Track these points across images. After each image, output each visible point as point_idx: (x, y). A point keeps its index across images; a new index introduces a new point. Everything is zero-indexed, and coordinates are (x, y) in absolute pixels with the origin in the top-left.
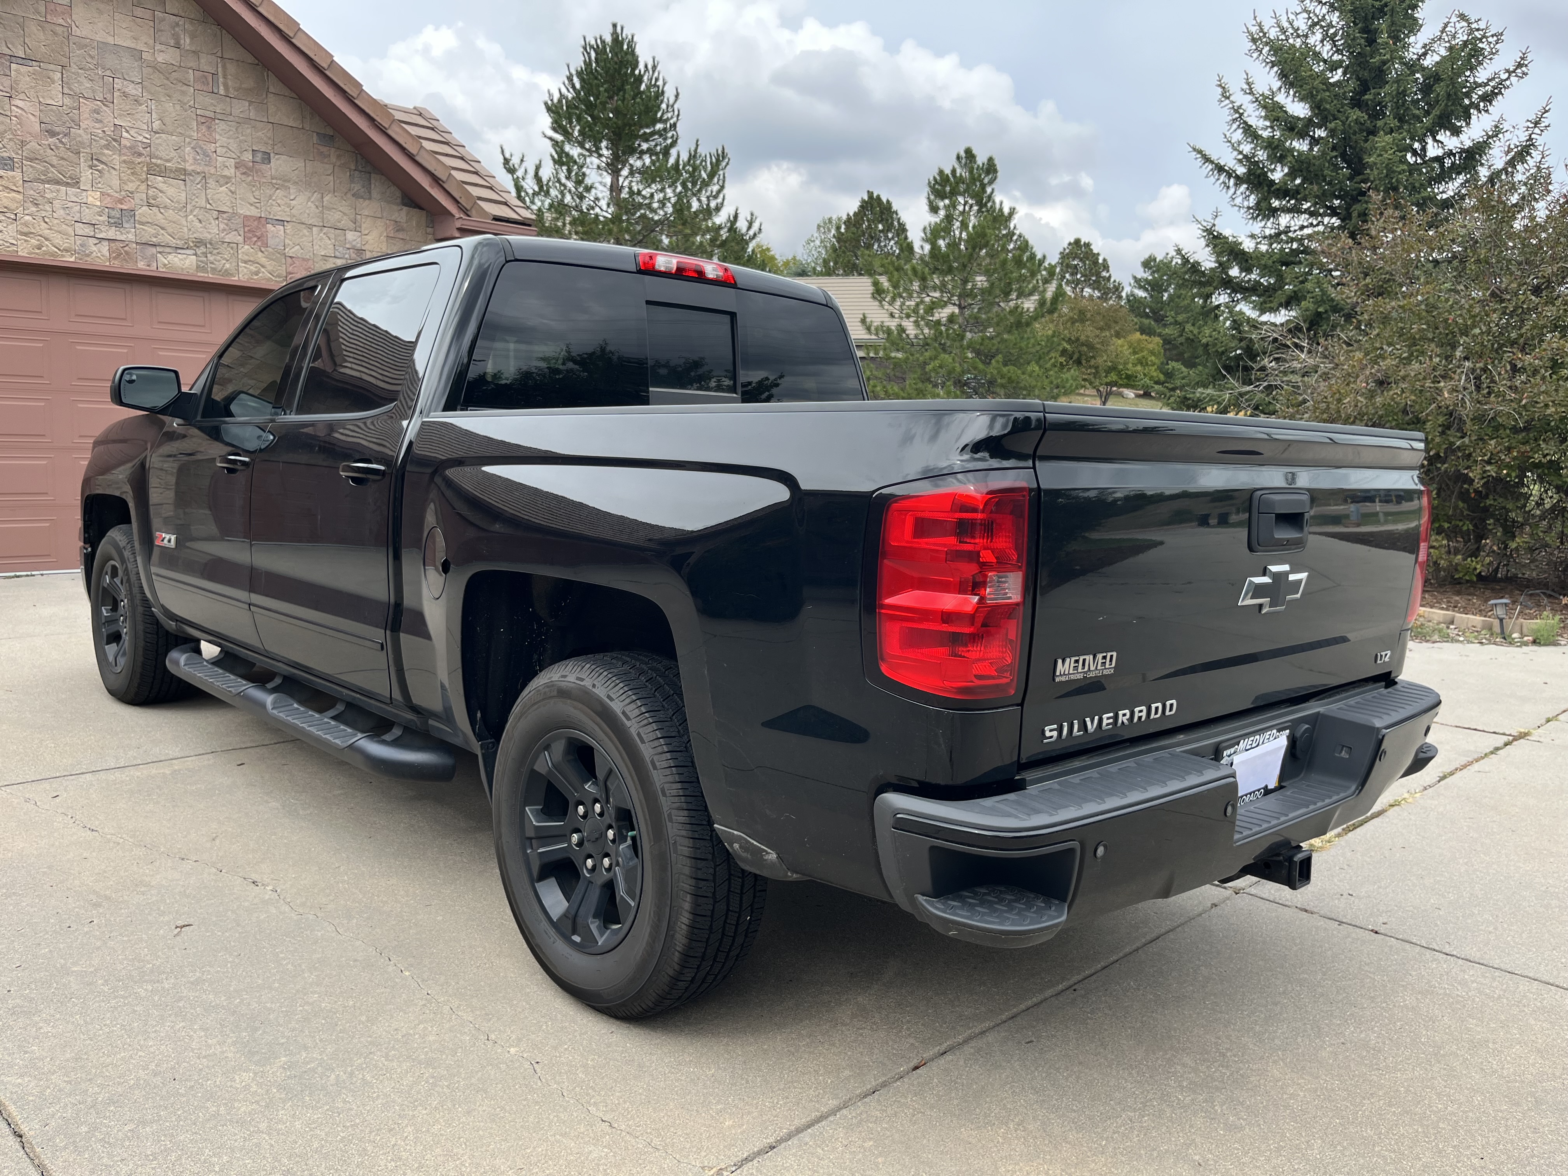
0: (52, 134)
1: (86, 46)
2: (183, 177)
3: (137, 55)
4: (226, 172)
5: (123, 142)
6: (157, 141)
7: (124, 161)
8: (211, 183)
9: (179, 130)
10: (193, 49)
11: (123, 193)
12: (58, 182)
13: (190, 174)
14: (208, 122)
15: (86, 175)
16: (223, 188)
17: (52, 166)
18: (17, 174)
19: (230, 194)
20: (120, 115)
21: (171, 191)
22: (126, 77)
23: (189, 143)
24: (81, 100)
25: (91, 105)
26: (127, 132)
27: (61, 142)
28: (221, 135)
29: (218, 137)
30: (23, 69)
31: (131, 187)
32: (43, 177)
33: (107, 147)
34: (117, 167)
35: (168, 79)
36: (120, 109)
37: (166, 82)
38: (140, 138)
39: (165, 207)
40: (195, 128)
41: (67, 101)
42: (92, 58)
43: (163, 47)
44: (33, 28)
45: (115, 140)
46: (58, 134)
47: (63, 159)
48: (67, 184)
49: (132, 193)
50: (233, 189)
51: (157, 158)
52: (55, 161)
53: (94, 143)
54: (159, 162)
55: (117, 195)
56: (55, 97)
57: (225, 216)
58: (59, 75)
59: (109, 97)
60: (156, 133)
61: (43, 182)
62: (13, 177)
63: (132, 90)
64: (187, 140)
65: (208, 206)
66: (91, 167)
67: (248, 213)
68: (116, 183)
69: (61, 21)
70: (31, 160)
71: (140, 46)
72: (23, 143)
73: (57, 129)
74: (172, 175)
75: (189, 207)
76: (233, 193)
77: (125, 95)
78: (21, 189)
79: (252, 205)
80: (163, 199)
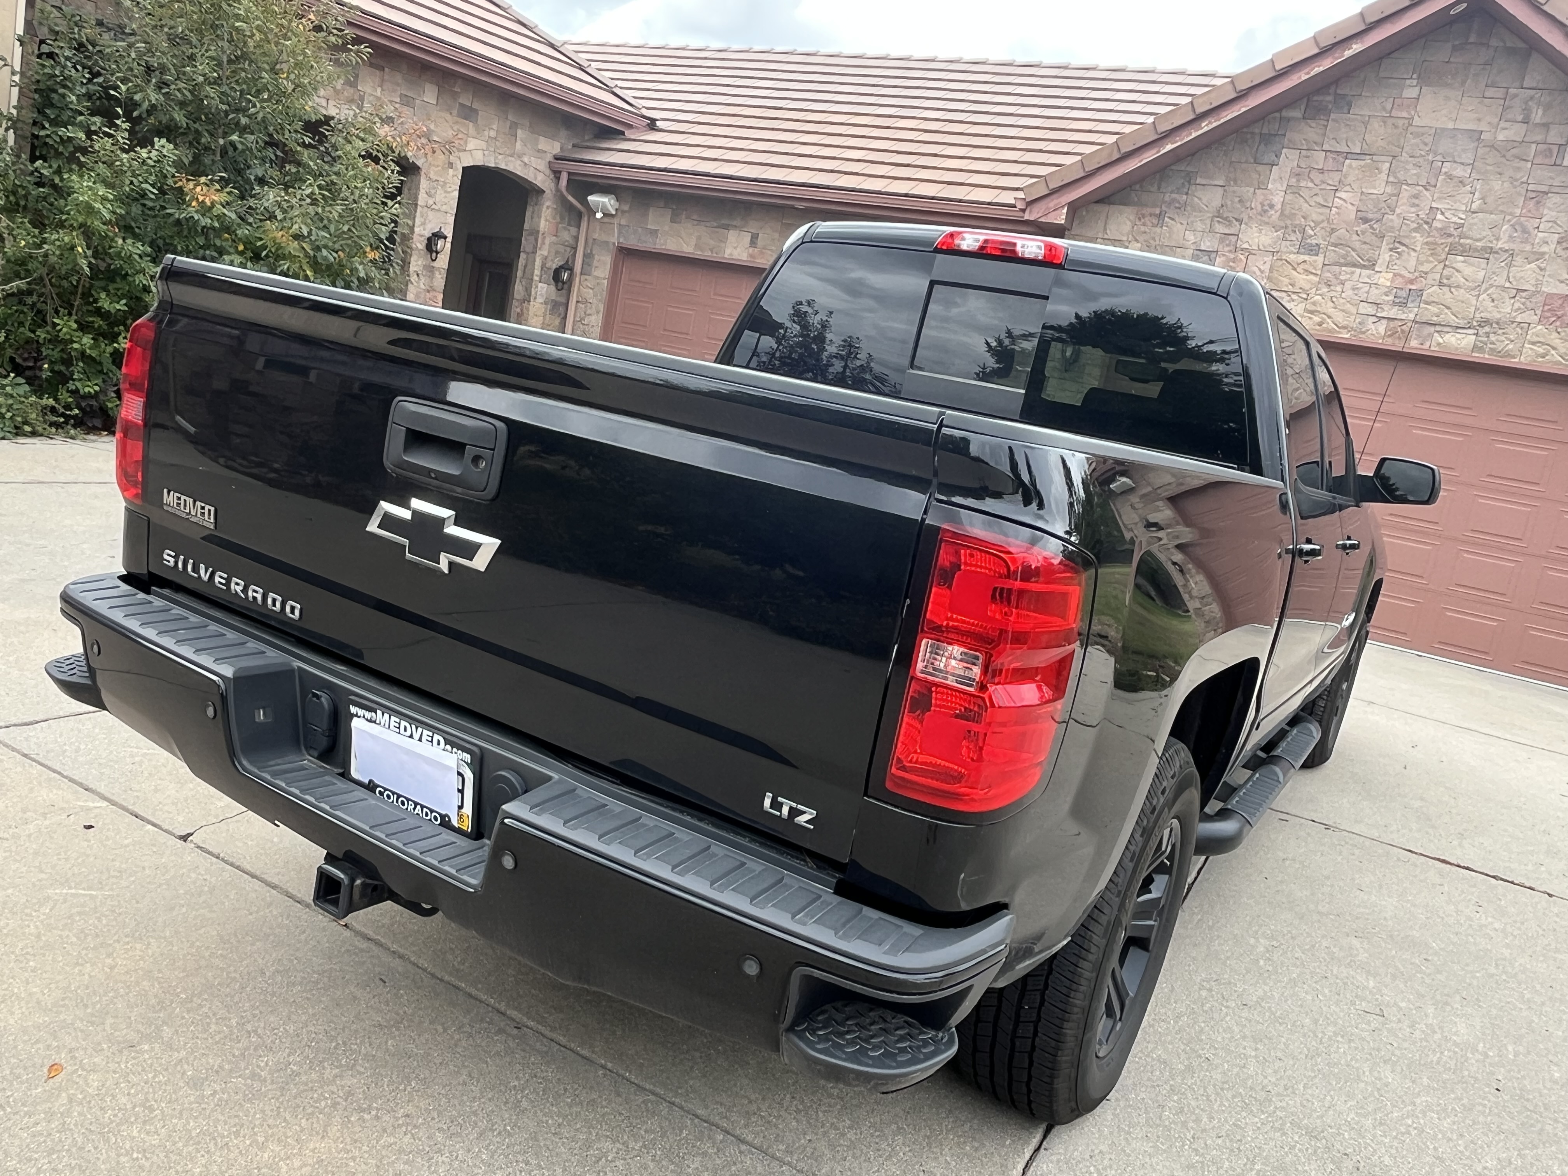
0: (1366, 220)
1: (1423, 134)
2: (1487, 256)
3: (1476, 136)
4: (1545, 249)
5: (1436, 224)
6: (1472, 221)
7: (1427, 243)
8: (1519, 260)
9: (1500, 208)
10: (1544, 121)
11: (1416, 274)
12: (1354, 265)
13: (1497, 253)
14: (1538, 197)
15: (1385, 256)
16: (1533, 265)
17: (1353, 250)
18: (1320, 259)
19: (1538, 271)
20: (1439, 198)
21: (1468, 270)
22: (1457, 159)
23: (1509, 221)
24: (1404, 187)
25: (1414, 190)
26: (1443, 213)
27: (1371, 227)
28: (1550, 209)
29: (1545, 212)
30: (1355, 163)
31: (1426, 267)
32: (1342, 261)
33: (1416, 230)
34: (1418, 249)
35: (1504, 156)
36: (1441, 192)
37: (1504, 160)
38: (1455, 219)
39: (1458, 287)
40: (1521, 204)
41: (1389, 189)
42: (1426, 144)
43: (1507, 124)
44: (1375, 124)
45: (1427, 223)
46: (1371, 220)
47: (1365, 243)
48: (1364, 267)
49: (1426, 273)
50: (1543, 265)
51: (1467, 238)
52: (1357, 245)
53: (1404, 227)
54: (1468, 241)
55: (1408, 275)
56: (1379, 187)
57: (1524, 294)
58: (1388, 165)
59: (1433, 182)
60: (1474, 212)
61: (1342, 265)
62: (1315, 261)
63: (1460, 172)
64: (1508, 217)
65: (1507, 285)
66: (1391, 250)
67: (1555, 291)
68: (1412, 263)
69: (1405, 114)
70: (1335, 245)
71: (1483, 127)
72: (1333, 231)
73: (1370, 216)
74: (1476, 254)
75: (1484, 287)
76: (1541, 269)
77: (1450, 177)
78: (1319, 272)
79: (1562, 282)
80: (1458, 279)
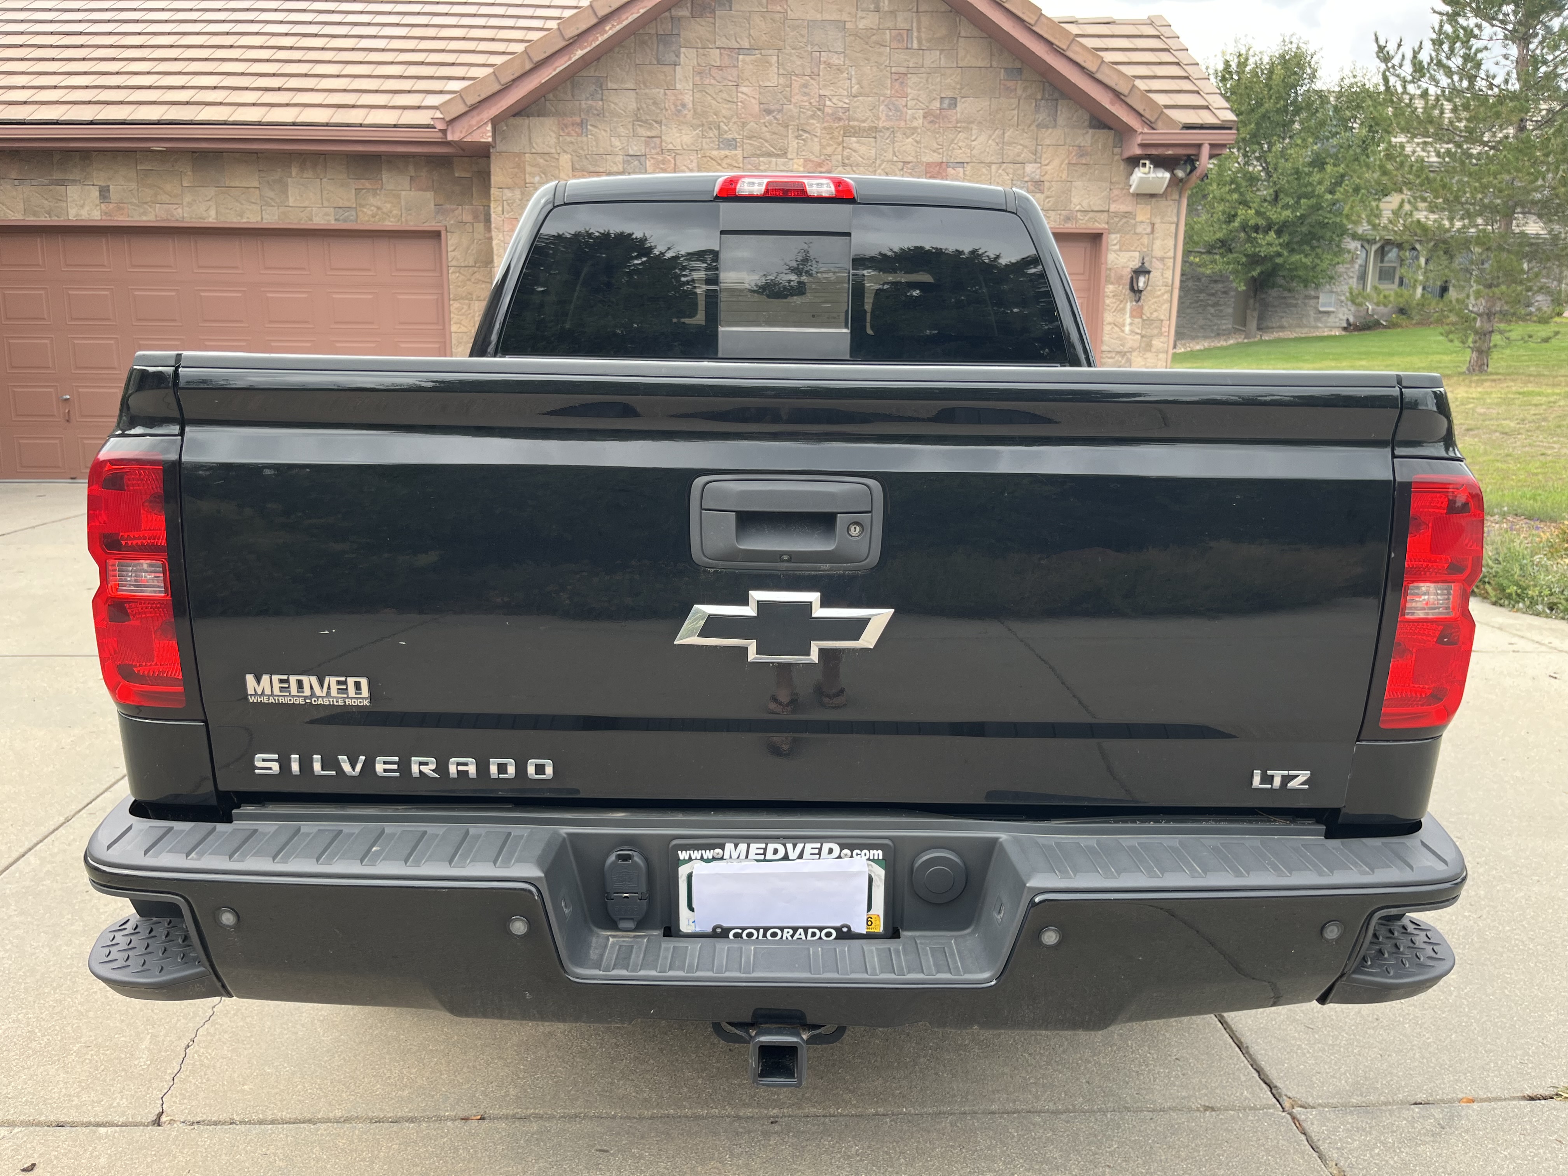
0: (769, 112)
1: (798, 26)
2: (874, 135)
3: (841, 25)
4: (915, 124)
5: (827, 110)
6: (855, 105)
7: (825, 128)
8: (899, 135)
9: (875, 91)
10: (891, 9)
11: (823, 157)
12: (770, 155)
13: (880, 131)
14: (901, 78)
15: (793, 144)
16: (910, 140)
17: (766, 141)
18: (739, 152)
19: (915, 144)
20: (825, 86)
21: (863, 150)
22: (831, 49)
23: (883, 101)
24: (793, 78)
25: (801, 81)
26: (830, 100)
27: (775, 118)
28: (912, 88)
29: (909, 91)
30: (748, 58)
31: (829, 150)
32: (758, 152)
33: (813, 117)
34: (818, 134)
35: (867, 43)
36: (824, 80)
37: (866, 46)
38: (840, 104)
39: (857, 165)
40: (889, 85)
41: (782, 81)
42: (803, 36)
43: (863, 14)
44: (757, 19)
45: (819, 109)
46: (773, 111)
47: (774, 133)
48: (777, 156)
49: (830, 156)
50: (918, 139)
51: (854, 120)
52: (768, 136)
53: (802, 115)
54: (856, 123)
55: (816, 160)
56: (773, 79)
57: (909, 166)
58: (775, 58)
59: (816, 70)
60: (854, 97)
61: (759, 156)
62: (736, 155)
63: (836, 60)
64: (882, 98)
65: (895, 159)
66: (797, 137)
67: (931, 160)
68: (817, 148)
69: (779, 8)
70: (750, 138)
71: (845, 17)
72: (744, 124)
73: (772, 107)
74: (865, 134)
75: (878, 162)
76: (917, 142)
77: (829, 65)
78: (741, 165)
79: (934, 151)
80: (856, 158)
